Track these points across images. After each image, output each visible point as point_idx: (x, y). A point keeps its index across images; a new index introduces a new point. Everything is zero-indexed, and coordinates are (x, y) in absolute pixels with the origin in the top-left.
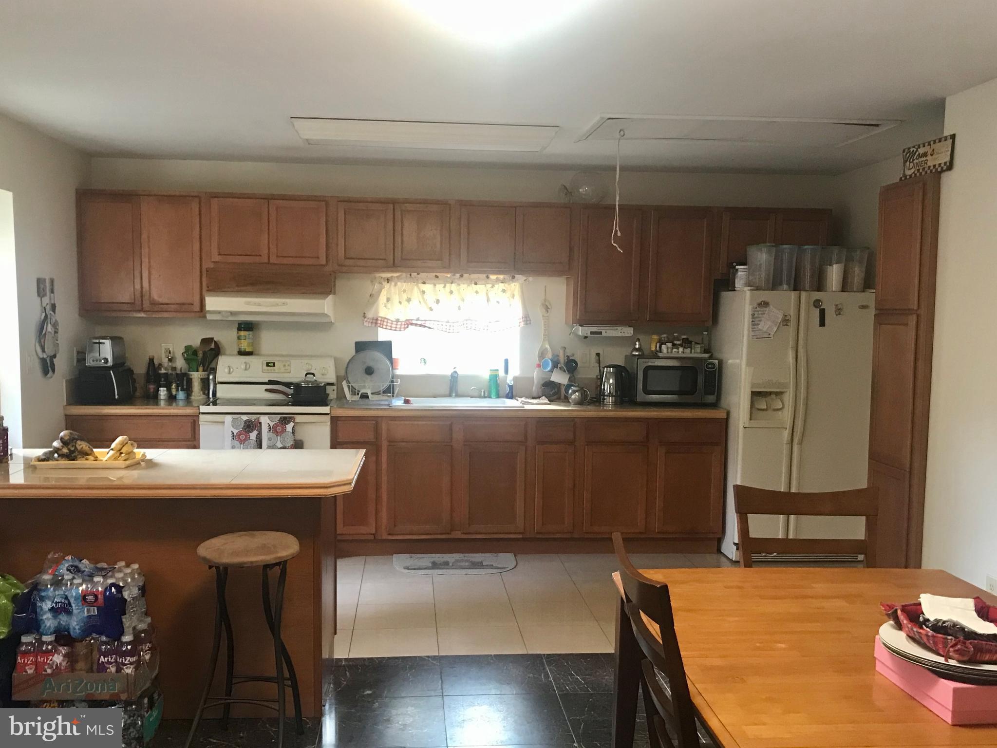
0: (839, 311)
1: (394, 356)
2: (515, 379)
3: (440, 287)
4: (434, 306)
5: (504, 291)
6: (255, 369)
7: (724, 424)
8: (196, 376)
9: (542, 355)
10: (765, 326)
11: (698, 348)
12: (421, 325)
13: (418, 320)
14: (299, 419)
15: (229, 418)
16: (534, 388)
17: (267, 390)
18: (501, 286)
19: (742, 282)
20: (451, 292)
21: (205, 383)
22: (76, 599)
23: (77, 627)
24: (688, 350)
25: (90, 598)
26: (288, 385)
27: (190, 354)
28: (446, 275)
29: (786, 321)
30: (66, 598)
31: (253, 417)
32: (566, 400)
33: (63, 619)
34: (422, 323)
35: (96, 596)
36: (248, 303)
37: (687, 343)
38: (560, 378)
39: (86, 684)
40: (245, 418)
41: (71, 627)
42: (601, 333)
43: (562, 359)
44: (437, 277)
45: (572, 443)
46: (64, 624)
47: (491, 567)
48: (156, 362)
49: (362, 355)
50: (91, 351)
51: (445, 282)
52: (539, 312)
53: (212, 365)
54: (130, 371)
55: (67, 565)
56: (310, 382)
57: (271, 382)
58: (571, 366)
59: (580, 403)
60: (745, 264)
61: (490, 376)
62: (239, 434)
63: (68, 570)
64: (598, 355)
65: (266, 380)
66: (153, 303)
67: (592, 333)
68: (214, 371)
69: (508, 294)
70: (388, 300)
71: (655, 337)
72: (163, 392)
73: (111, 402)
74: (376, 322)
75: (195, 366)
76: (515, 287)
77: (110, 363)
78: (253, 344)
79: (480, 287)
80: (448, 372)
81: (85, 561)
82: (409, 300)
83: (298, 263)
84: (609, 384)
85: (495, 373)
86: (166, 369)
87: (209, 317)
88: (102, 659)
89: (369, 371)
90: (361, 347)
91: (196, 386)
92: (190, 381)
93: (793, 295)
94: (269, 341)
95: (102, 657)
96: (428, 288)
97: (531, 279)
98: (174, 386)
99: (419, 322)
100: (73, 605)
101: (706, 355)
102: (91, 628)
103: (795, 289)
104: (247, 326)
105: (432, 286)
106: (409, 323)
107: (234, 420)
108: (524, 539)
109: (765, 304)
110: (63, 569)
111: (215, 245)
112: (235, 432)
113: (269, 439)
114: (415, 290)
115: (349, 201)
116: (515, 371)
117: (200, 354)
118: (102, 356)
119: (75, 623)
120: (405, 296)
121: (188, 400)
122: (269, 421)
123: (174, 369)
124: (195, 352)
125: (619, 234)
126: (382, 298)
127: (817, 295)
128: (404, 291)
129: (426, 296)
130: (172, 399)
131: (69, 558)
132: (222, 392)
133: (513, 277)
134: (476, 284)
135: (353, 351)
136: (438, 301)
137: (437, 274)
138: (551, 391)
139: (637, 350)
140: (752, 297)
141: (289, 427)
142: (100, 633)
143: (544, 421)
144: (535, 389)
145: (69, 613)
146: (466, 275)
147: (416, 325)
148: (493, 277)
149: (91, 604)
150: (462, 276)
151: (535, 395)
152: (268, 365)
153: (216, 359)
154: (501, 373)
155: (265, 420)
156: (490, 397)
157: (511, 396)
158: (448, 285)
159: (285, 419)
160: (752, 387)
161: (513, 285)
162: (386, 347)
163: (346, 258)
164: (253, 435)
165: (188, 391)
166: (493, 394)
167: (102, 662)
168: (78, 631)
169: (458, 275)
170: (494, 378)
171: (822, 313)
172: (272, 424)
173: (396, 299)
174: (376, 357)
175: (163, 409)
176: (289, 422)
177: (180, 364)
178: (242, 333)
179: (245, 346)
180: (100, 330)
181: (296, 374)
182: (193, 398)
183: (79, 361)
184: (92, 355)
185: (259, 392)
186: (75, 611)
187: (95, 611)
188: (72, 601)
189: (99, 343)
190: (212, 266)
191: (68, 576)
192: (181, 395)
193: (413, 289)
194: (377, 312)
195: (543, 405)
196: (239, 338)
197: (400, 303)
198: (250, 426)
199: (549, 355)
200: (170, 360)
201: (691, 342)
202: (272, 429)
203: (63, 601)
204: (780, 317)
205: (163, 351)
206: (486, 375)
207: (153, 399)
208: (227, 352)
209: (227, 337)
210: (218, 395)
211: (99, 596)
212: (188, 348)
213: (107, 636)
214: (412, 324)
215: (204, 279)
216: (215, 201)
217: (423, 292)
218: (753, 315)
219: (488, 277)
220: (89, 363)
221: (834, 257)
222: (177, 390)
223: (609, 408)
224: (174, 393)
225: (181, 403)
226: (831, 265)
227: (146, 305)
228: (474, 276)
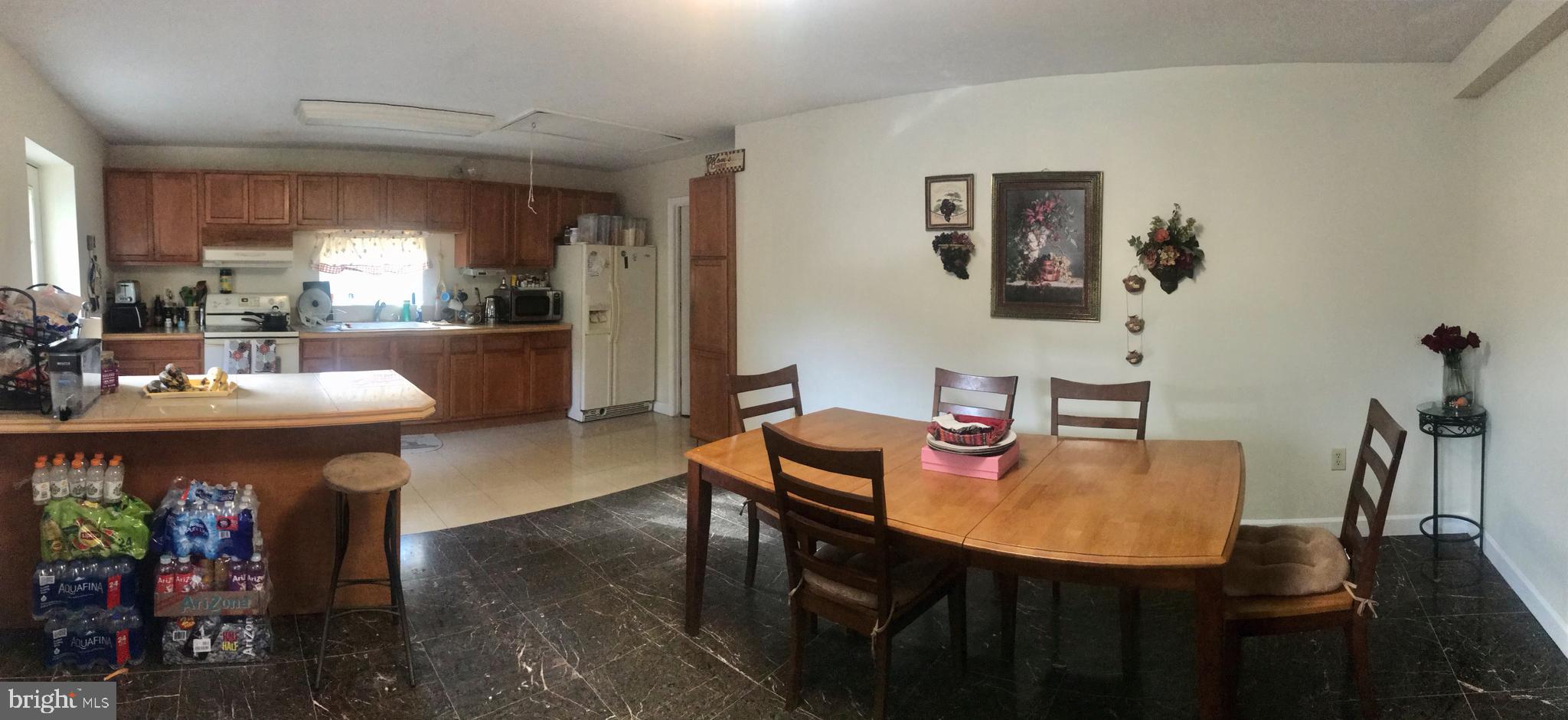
0: (635, 259)
1: (331, 292)
2: (422, 307)
3: (366, 240)
4: (362, 254)
5: (414, 243)
6: (234, 304)
7: (568, 334)
8: (192, 309)
9: (439, 290)
10: (596, 267)
11: (543, 284)
12: (354, 269)
13: (351, 265)
14: (278, 341)
15: (227, 342)
16: (436, 313)
17: (243, 319)
18: (413, 239)
19: (575, 238)
20: (375, 244)
21: (198, 314)
22: (212, 524)
23: (212, 550)
24: (537, 285)
25: (224, 523)
26: (259, 315)
27: (186, 293)
28: (370, 231)
29: (607, 264)
30: (201, 523)
31: (246, 341)
32: (462, 322)
33: (198, 541)
34: (355, 267)
35: (229, 521)
36: (237, 254)
37: (536, 280)
38: (455, 306)
39: (221, 603)
40: (239, 341)
41: (206, 549)
42: (485, 274)
43: (456, 293)
44: (364, 233)
45: (474, 352)
46: (198, 546)
47: (424, 446)
48: (161, 299)
49: (309, 291)
50: (119, 292)
51: (371, 236)
52: (437, 259)
53: (202, 301)
54: (144, 304)
55: (195, 490)
56: (277, 313)
57: (246, 313)
58: (463, 297)
59: (473, 324)
60: (576, 227)
61: (404, 305)
62: (236, 353)
63: (197, 495)
64: (477, 289)
65: (243, 312)
66: (162, 256)
67: (480, 273)
68: (203, 305)
69: (417, 246)
70: (328, 250)
71: (515, 277)
72: (168, 322)
73: (136, 330)
74: (319, 267)
75: (190, 302)
76: (421, 241)
77: (134, 301)
78: (230, 285)
79: (396, 240)
80: (373, 304)
81: (205, 484)
82: (343, 250)
83: (269, 223)
84: (490, 310)
85: (407, 303)
86: (169, 304)
87: (205, 265)
88: (235, 578)
89: (315, 304)
90: (307, 286)
91: (192, 317)
92: (187, 313)
93: (610, 247)
94: (241, 283)
95: (235, 577)
96: (358, 241)
97: (432, 234)
98: (175, 317)
99: (352, 267)
100: (210, 530)
101: (549, 288)
102: (224, 549)
103: (610, 244)
104: (226, 272)
105: (361, 239)
106: (344, 268)
107: (232, 342)
108: (442, 423)
109: (594, 253)
110: (193, 492)
111: (208, 212)
112: (232, 352)
113: (258, 357)
114: (348, 244)
115: (306, 175)
116: (420, 303)
117: (195, 294)
118: (128, 295)
119: (210, 547)
120: (340, 248)
121: (186, 330)
122: (257, 343)
123: (175, 304)
124: (191, 292)
125: (533, 200)
126: (324, 250)
127: (622, 248)
128: (340, 243)
129: (356, 247)
130: (175, 326)
131: (193, 482)
132: (210, 321)
133: (421, 234)
134: (393, 238)
135: (301, 290)
136: (365, 251)
137: (365, 231)
138: (449, 315)
139: (504, 285)
140: (588, 249)
141: (272, 348)
142: (231, 553)
143: (456, 338)
144: (436, 315)
145: (206, 537)
146: (386, 231)
147: (350, 269)
148: (407, 233)
149: (225, 528)
150: (383, 232)
151: (436, 319)
152: (243, 300)
153: (204, 297)
154: (411, 303)
155: (254, 343)
156: (404, 321)
157: (420, 319)
158: (373, 239)
159: (269, 342)
160: (590, 307)
161: (420, 239)
162: (325, 287)
163: (304, 219)
164: (246, 354)
165: (186, 320)
166: (407, 319)
167: (236, 581)
168: (214, 554)
169: (381, 231)
170: (407, 306)
171: (626, 259)
172: (259, 346)
173: (333, 249)
174: (318, 293)
175: (169, 335)
176: (271, 344)
177: (178, 300)
178: (224, 277)
179: (226, 286)
180: (123, 276)
181: (264, 304)
182: (189, 326)
183: (108, 299)
184: (119, 295)
185: (237, 321)
186: (211, 536)
187: (227, 534)
188: (208, 526)
189: (125, 286)
190: (205, 226)
191: (199, 502)
192: (182, 324)
193: (346, 242)
194: (319, 260)
195: (445, 327)
196: (221, 281)
197: (337, 252)
198: (243, 347)
199: (444, 291)
200: (171, 298)
201: (538, 280)
202: (260, 350)
203: (198, 525)
204: (604, 262)
205: (165, 291)
206: (400, 305)
207: (160, 327)
208: (213, 291)
209: (213, 281)
210: (207, 323)
211: (232, 521)
212: (184, 289)
213: (239, 557)
214: (347, 268)
215: (200, 236)
216: (208, 176)
217: (354, 244)
218: (589, 261)
219: (403, 233)
220: (118, 300)
221: (630, 224)
222: (178, 320)
223: (491, 327)
224: (175, 322)
225: (182, 330)
226: (628, 229)
227: (157, 256)
228: (392, 231)
